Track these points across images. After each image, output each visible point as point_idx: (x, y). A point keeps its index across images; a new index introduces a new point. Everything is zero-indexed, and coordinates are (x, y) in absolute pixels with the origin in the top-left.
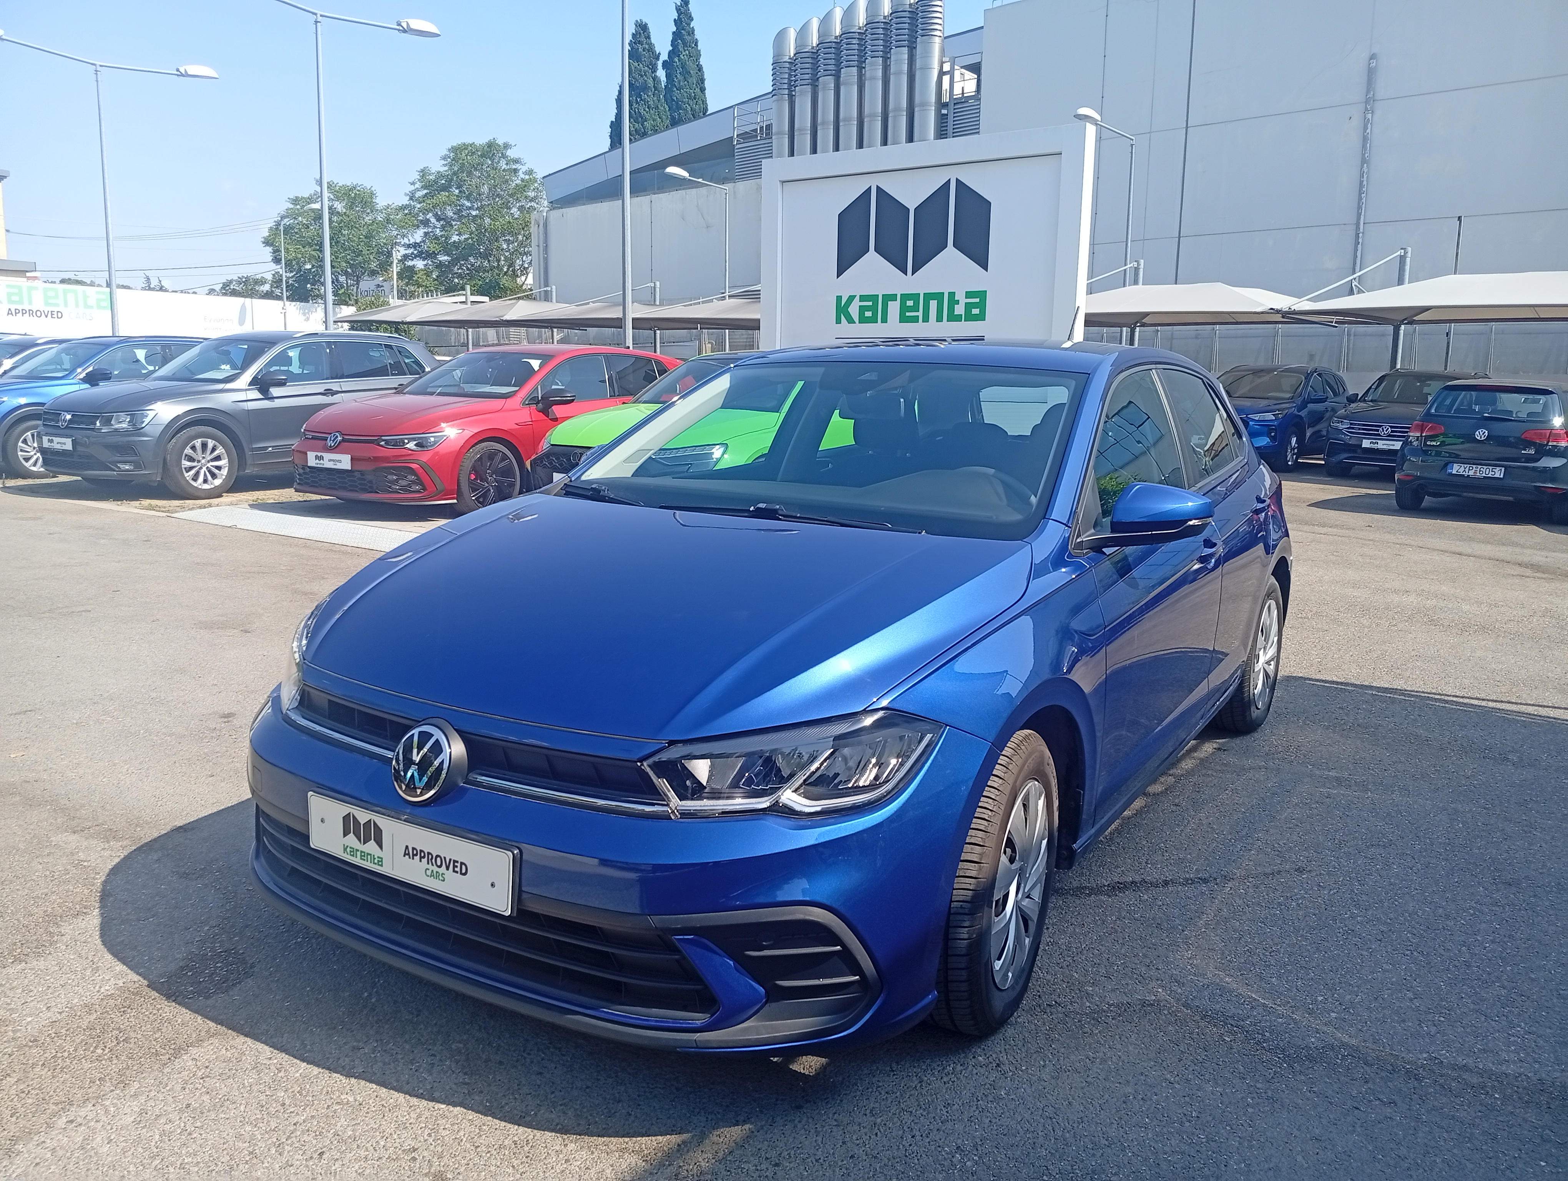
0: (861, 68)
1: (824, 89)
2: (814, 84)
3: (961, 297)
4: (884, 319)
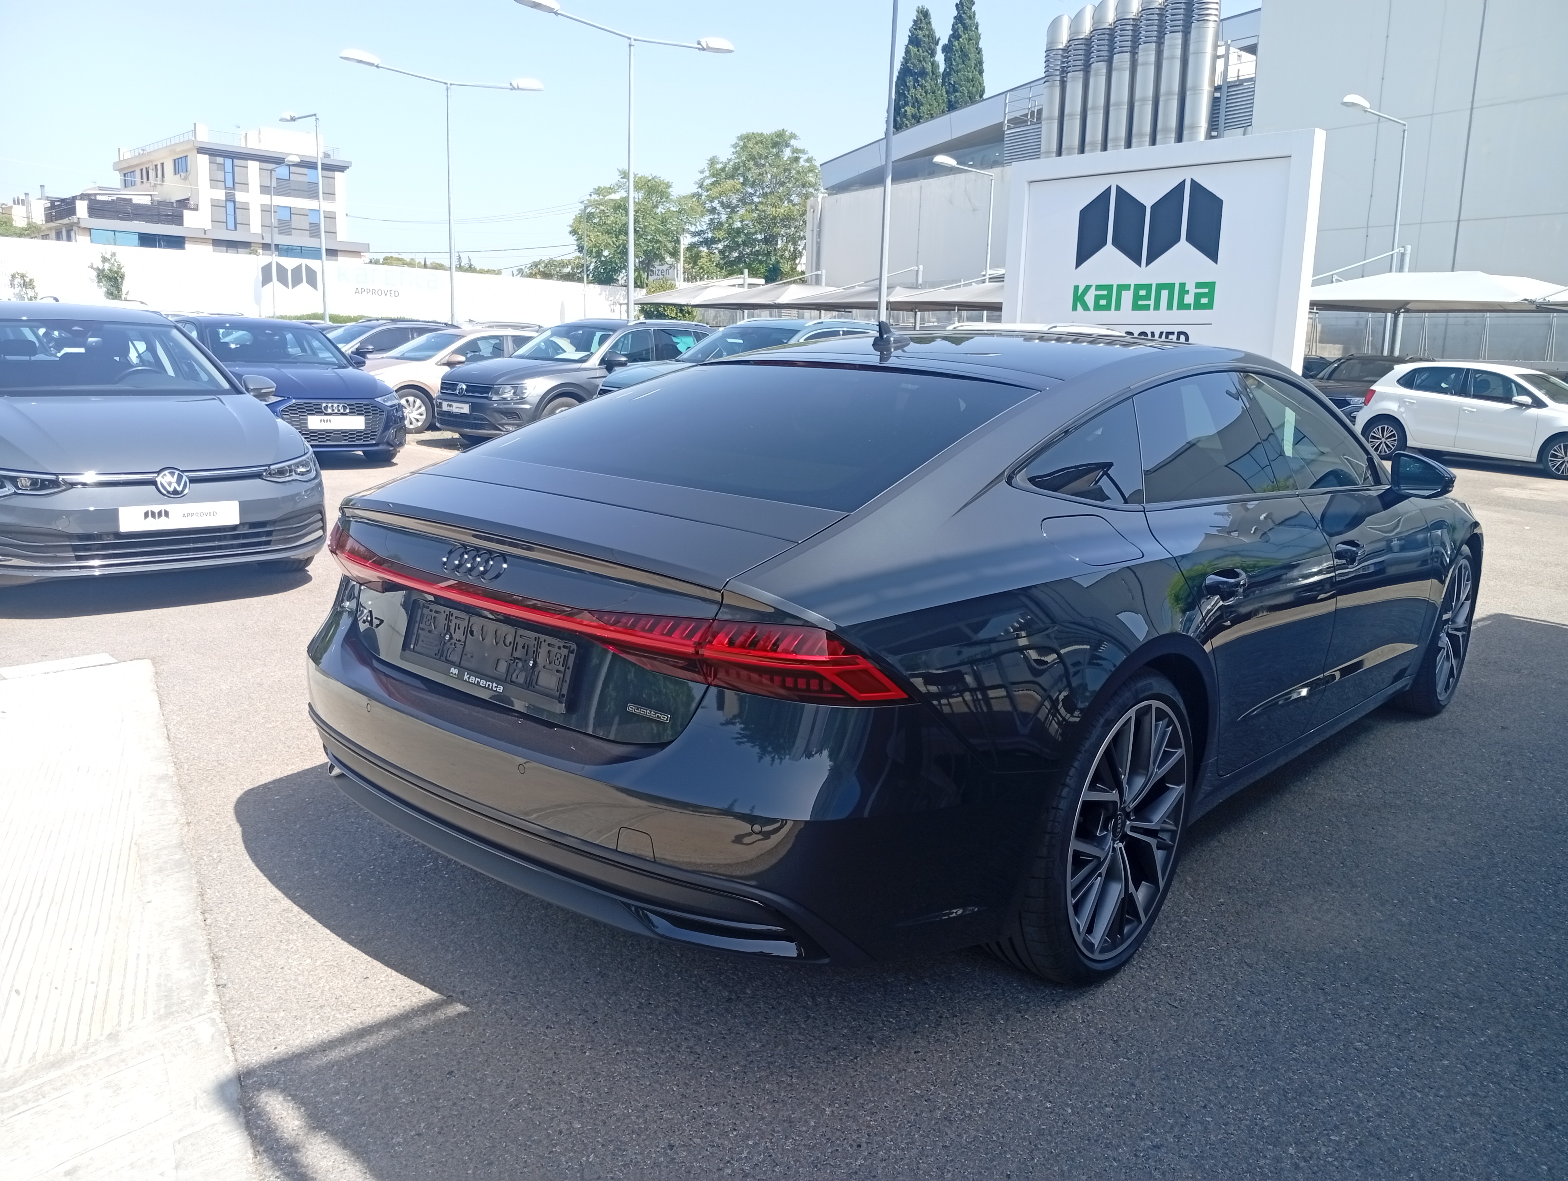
0: (1134, 53)
1: (1097, 75)
2: (1086, 69)
3: (1190, 286)
4: (1118, 307)
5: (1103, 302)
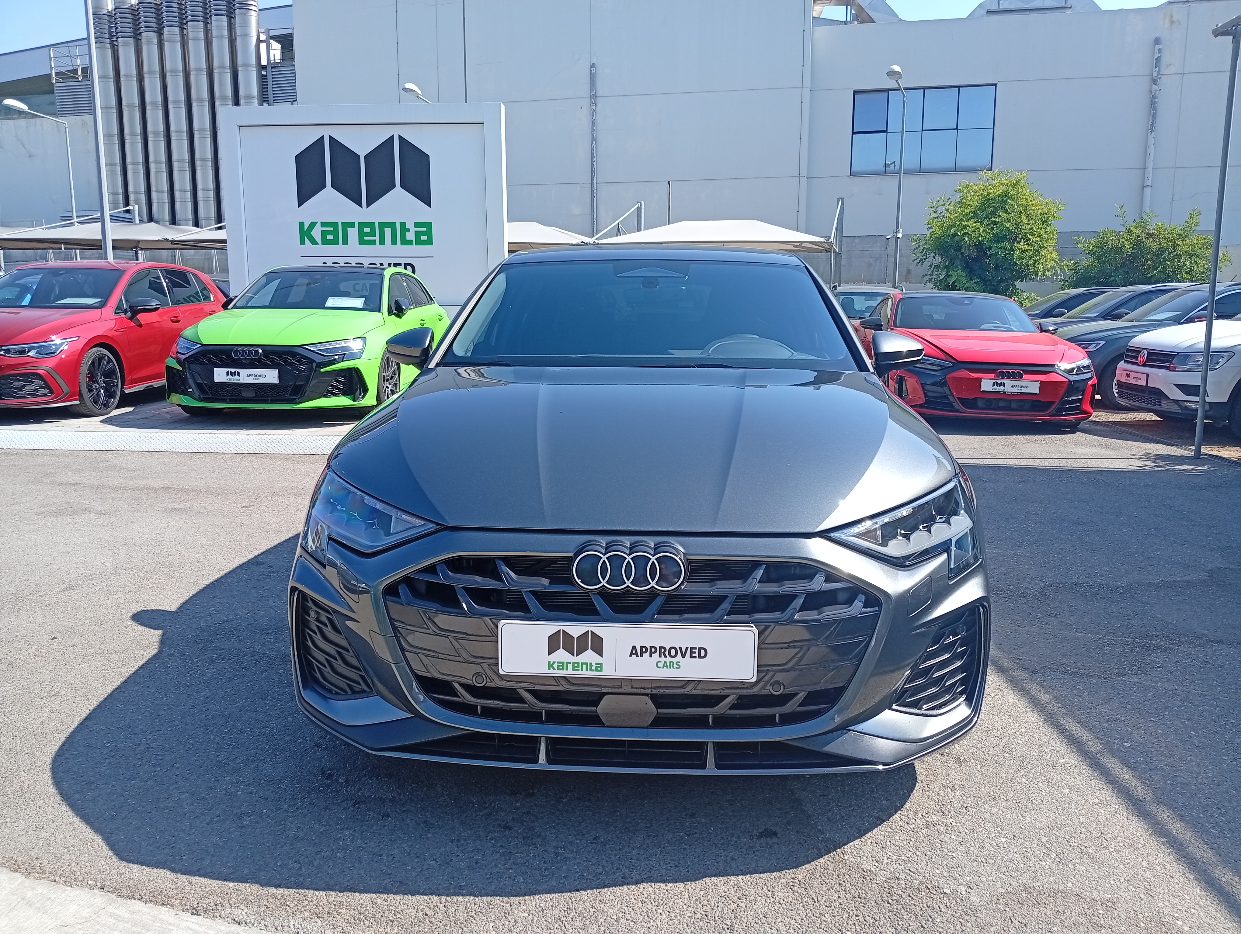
0: (183, 29)
2: (137, 36)
3: (410, 225)
4: (345, 242)
5: (330, 237)
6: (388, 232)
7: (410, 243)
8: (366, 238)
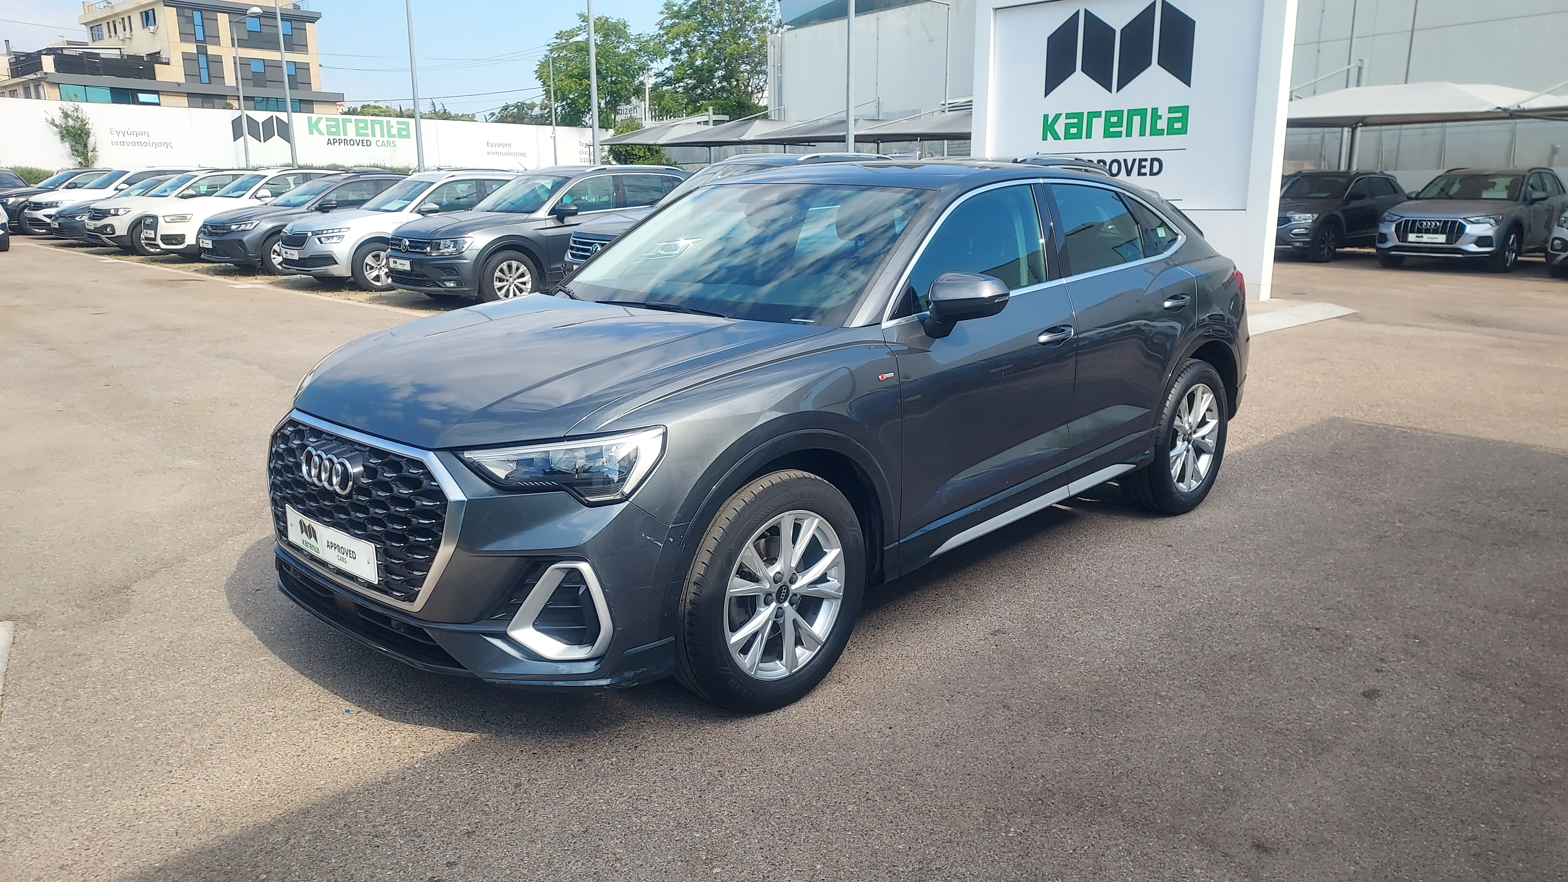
3: (1163, 112)
4: (1089, 136)
6: (1137, 120)
7: (1161, 132)
8: (1112, 130)
